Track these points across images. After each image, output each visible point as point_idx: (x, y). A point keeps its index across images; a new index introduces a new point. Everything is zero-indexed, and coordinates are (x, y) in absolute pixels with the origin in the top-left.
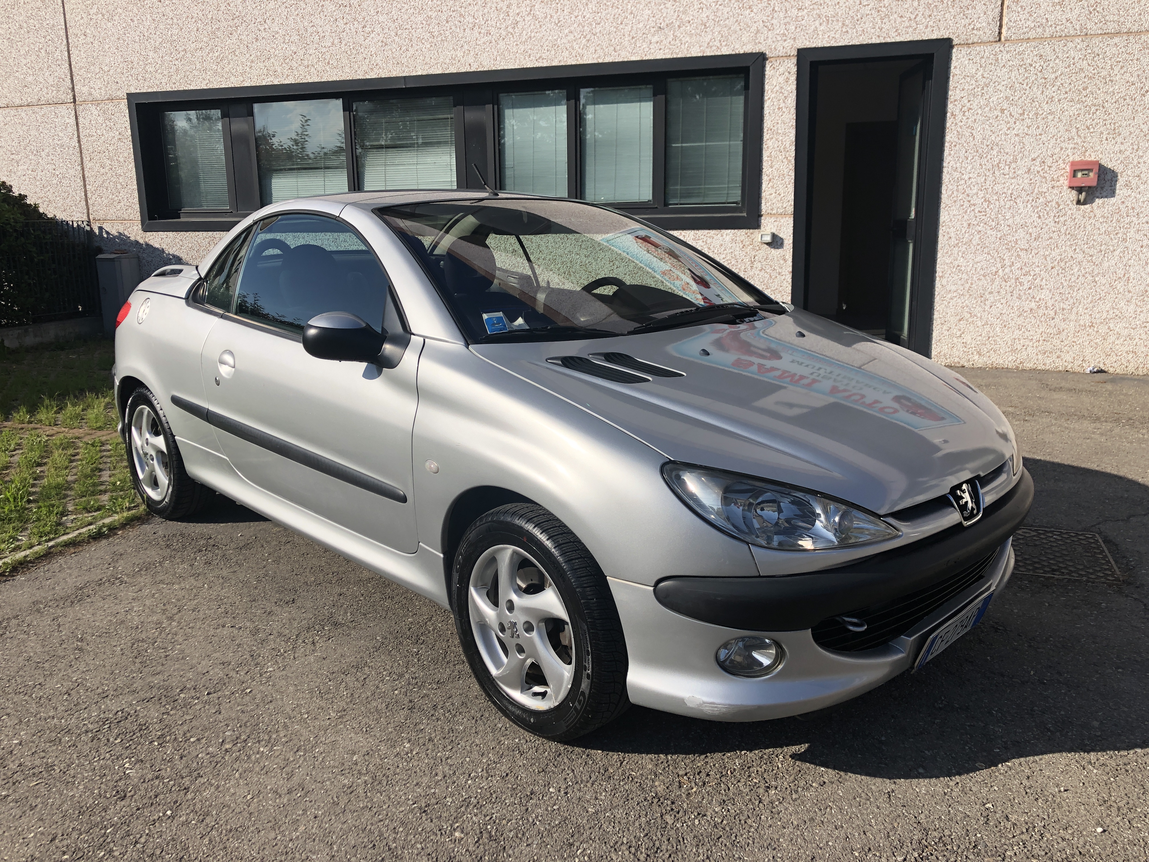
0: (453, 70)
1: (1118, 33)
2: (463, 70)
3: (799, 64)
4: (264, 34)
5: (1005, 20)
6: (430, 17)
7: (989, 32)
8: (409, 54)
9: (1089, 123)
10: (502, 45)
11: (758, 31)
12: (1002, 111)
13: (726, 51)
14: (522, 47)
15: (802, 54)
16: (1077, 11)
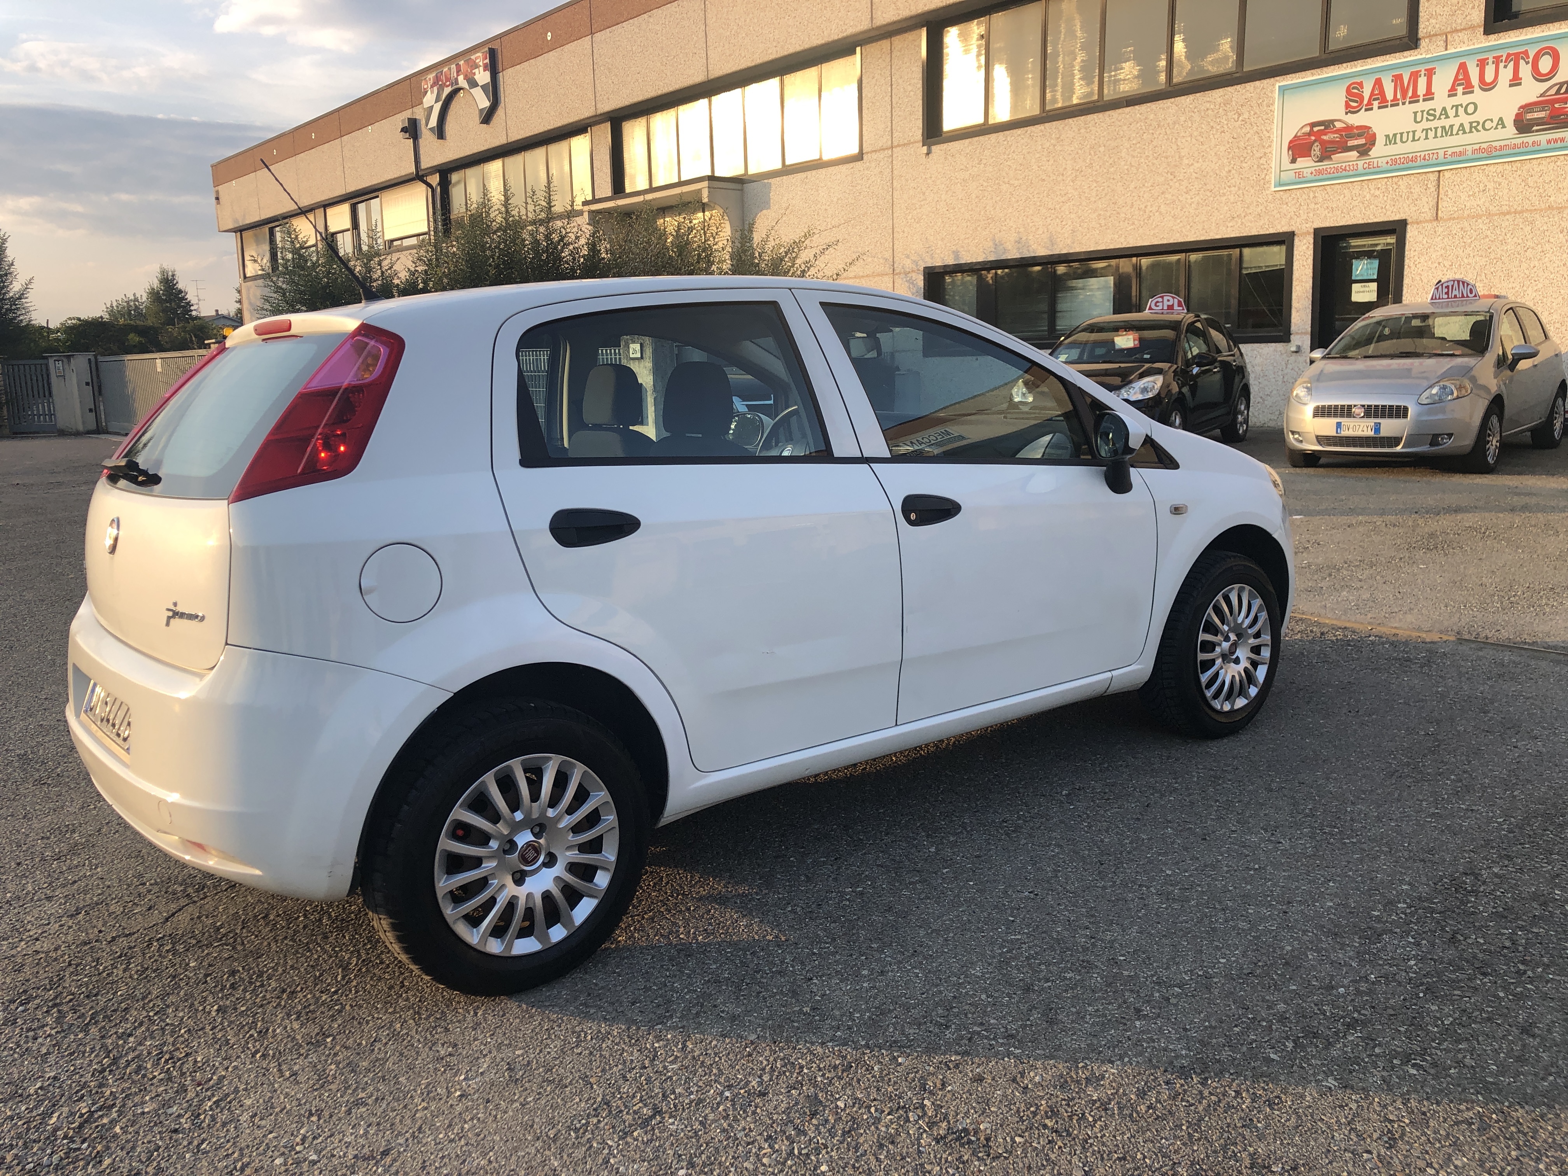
0: (1112, 247)
1: (1509, 213)
2: (1118, 247)
3: (1314, 239)
4: (1004, 228)
5: (1440, 206)
6: (1100, 215)
7: (1430, 215)
8: (1086, 238)
9: (1492, 270)
10: (1141, 230)
11: (1291, 218)
12: (1439, 263)
13: (1272, 231)
14: (1152, 232)
15: (1317, 231)
16: (1483, 200)
